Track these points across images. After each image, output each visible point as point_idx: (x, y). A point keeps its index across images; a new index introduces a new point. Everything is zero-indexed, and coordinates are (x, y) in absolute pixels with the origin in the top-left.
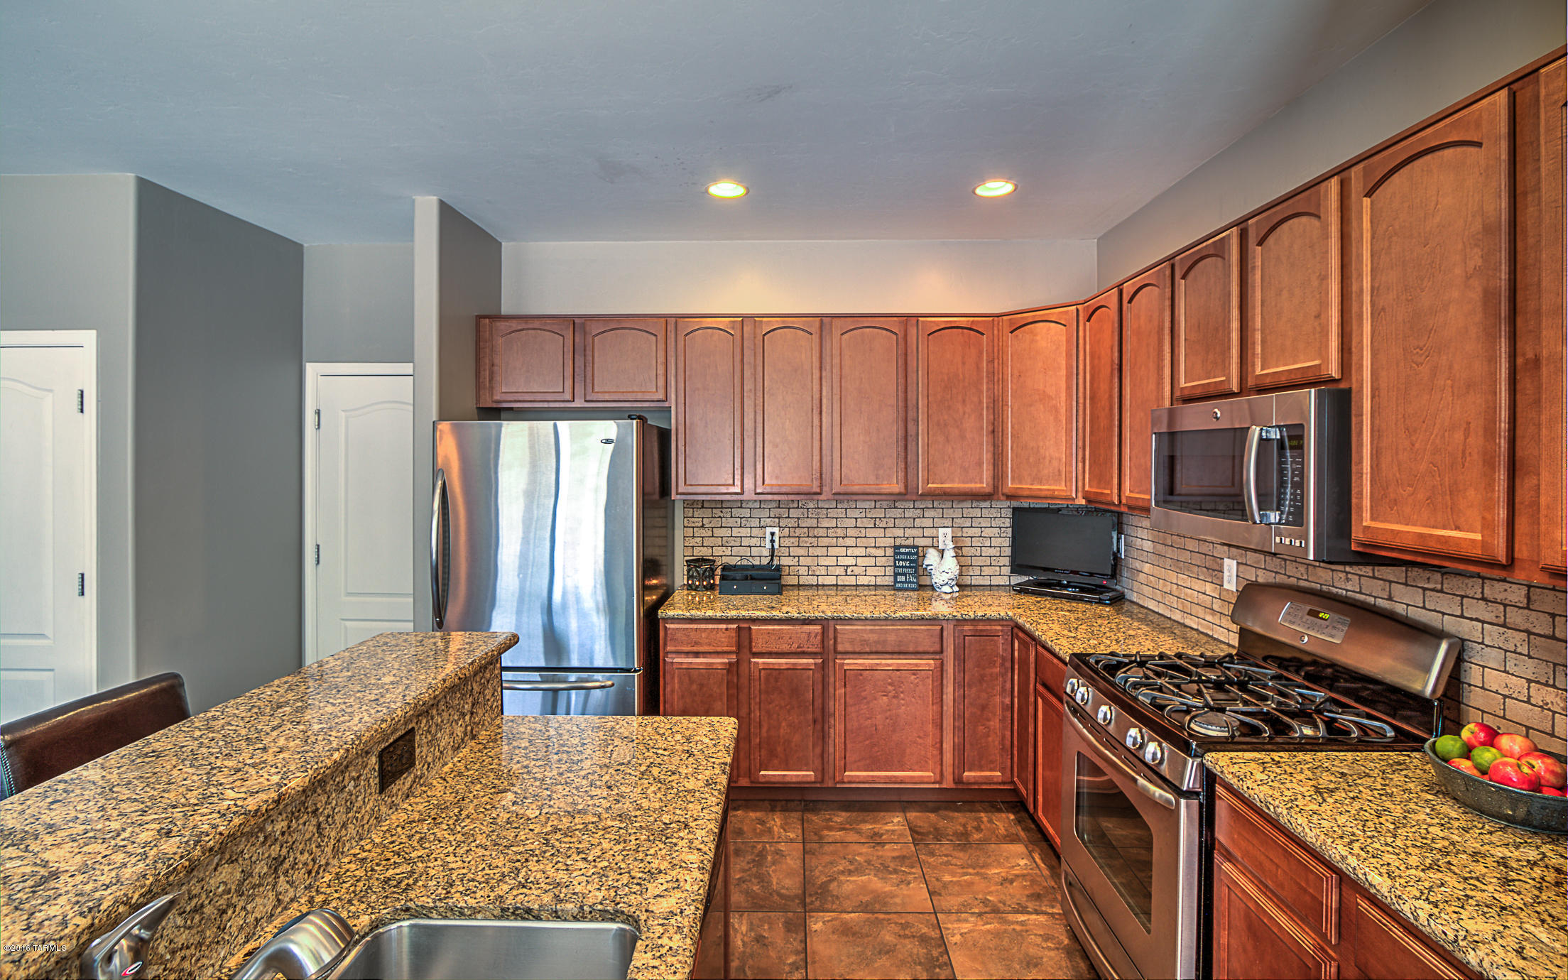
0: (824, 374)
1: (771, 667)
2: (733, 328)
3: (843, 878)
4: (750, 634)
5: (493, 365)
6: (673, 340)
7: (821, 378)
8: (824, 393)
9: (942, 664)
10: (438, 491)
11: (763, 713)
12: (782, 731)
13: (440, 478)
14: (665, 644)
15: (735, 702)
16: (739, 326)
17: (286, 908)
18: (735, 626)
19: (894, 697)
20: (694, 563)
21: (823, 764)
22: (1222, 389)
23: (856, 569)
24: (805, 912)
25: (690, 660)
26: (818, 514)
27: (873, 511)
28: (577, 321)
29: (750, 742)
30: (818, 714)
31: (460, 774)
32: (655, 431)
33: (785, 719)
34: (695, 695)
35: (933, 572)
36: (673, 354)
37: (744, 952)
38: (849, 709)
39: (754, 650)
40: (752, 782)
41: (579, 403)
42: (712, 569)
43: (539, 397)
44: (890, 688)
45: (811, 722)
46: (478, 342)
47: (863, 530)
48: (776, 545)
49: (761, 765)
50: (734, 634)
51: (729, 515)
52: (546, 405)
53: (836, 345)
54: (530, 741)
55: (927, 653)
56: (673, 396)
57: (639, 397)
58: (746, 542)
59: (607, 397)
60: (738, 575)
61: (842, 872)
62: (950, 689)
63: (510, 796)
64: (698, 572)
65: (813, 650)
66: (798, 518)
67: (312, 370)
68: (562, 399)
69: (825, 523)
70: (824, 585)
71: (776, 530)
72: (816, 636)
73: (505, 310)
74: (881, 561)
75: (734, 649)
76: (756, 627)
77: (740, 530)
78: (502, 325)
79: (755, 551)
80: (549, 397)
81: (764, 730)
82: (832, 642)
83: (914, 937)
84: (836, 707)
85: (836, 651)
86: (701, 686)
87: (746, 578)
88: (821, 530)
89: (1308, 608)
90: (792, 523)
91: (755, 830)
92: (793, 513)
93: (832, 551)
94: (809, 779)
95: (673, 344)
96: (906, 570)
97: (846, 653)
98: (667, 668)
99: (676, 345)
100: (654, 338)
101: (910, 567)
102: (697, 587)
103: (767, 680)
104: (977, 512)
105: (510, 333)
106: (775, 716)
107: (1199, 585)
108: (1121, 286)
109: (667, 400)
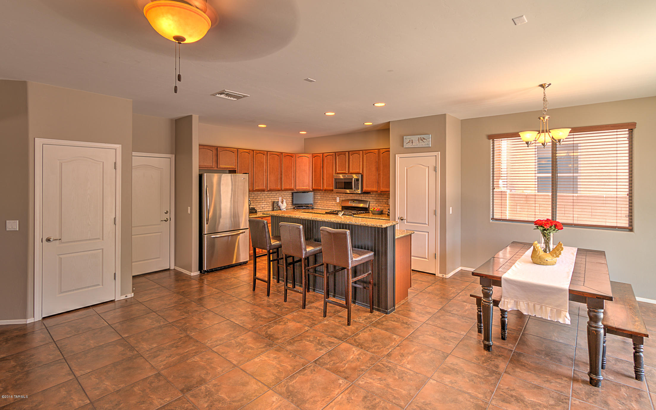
22: (345, 173)
69: (259, 197)
89: (353, 201)
93: (260, 204)
104: (285, 194)
107: (332, 202)
108: (323, 154)
109: (236, 169)
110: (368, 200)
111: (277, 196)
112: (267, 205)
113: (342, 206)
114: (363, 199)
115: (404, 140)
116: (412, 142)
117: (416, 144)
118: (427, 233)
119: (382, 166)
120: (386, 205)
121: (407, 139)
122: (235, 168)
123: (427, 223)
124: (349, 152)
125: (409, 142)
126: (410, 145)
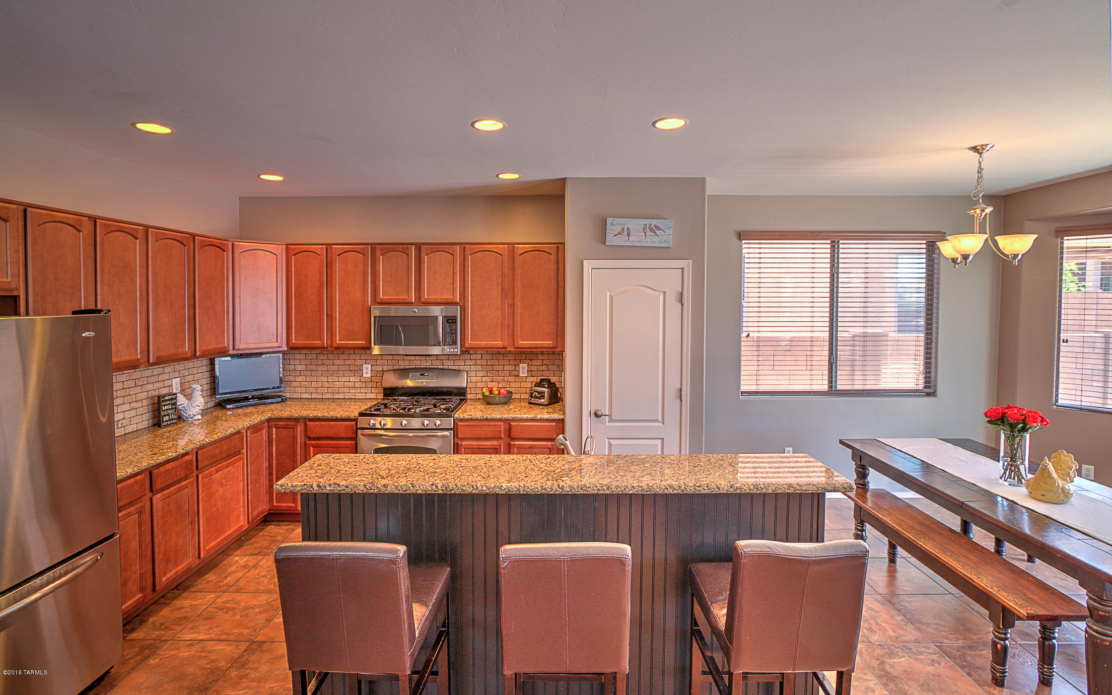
19: (225, 485)
22: (407, 301)
33: (174, 531)
44: (224, 480)
45: (188, 525)
49: (163, 574)
74: (140, 411)
89: (419, 374)
96: (169, 412)
101: (172, 409)
107: (347, 379)
108: (329, 245)
109: (17, 289)
110: (461, 368)
111: (166, 377)
112: (133, 413)
113: (385, 389)
114: (446, 367)
115: (608, 227)
116: (629, 235)
117: (638, 238)
118: (660, 441)
119: (518, 285)
120: (511, 379)
121: (614, 226)
122: (13, 286)
123: (660, 419)
124: (419, 246)
125: (619, 233)
126: (622, 241)
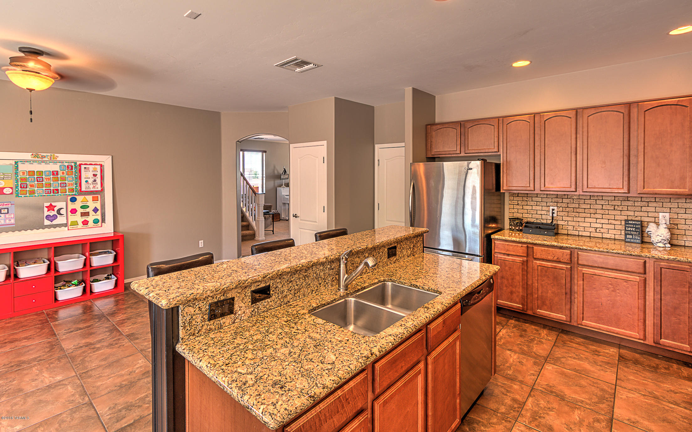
0: (578, 136)
1: (543, 265)
2: (529, 119)
3: (569, 359)
4: (533, 250)
5: (431, 142)
6: (502, 127)
7: (576, 138)
8: (578, 145)
9: (645, 280)
10: (412, 186)
11: (539, 285)
12: (549, 294)
13: (412, 182)
14: (494, 249)
15: (526, 278)
16: (532, 118)
17: (367, 273)
18: (526, 246)
19: (613, 291)
20: (512, 220)
21: (571, 314)
23: (602, 230)
24: (545, 362)
25: (505, 257)
26: (579, 201)
27: (613, 202)
28: (462, 123)
29: (533, 296)
30: (568, 291)
31: (408, 262)
32: (494, 165)
33: (550, 290)
34: (507, 271)
35: (651, 235)
36: (502, 132)
37: (512, 363)
38: (585, 292)
39: (535, 257)
40: (533, 313)
41: (463, 154)
42: (521, 223)
43: (448, 153)
44: (610, 286)
45: (564, 293)
46: (426, 134)
47: (606, 211)
48: (555, 215)
49: (538, 307)
50: (525, 249)
51: (531, 200)
52: (450, 155)
53: (585, 122)
54: (429, 259)
55: (636, 273)
56: (502, 150)
57: (487, 151)
58: (539, 212)
59: (473, 152)
60: (533, 226)
61: (570, 357)
62: (651, 294)
63: (419, 268)
64: (514, 223)
65: (565, 261)
66: (568, 203)
67: (377, 146)
68: (456, 153)
70: (582, 236)
71: (555, 208)
72: (567, 255)
73: (437, 120)
75: (525, 255)
76: (536, 247)
77: (536, 207)
78: (434, 127)
79: (544, 217)
80: (451, 153)
81: (540, 292)
82: (576, 259)
83: (598, 387)
84: (577, 288)
85: (578, 263)
86: (510, 268)
87: (537, 227)
88: (581, 209)
90: (564, 205)
91: (533, 332)
92: (564, 200)
94: (563, 319)
95: (502, 128)
96: (633, 233)
97: (584, 266)
98: (495, 258)
99: (503, 129)
100: (493, 127)
101: (635, 231)
102: (514, 229)
103: (541, 271)
105: (437, 130)
106: (545, 287)
